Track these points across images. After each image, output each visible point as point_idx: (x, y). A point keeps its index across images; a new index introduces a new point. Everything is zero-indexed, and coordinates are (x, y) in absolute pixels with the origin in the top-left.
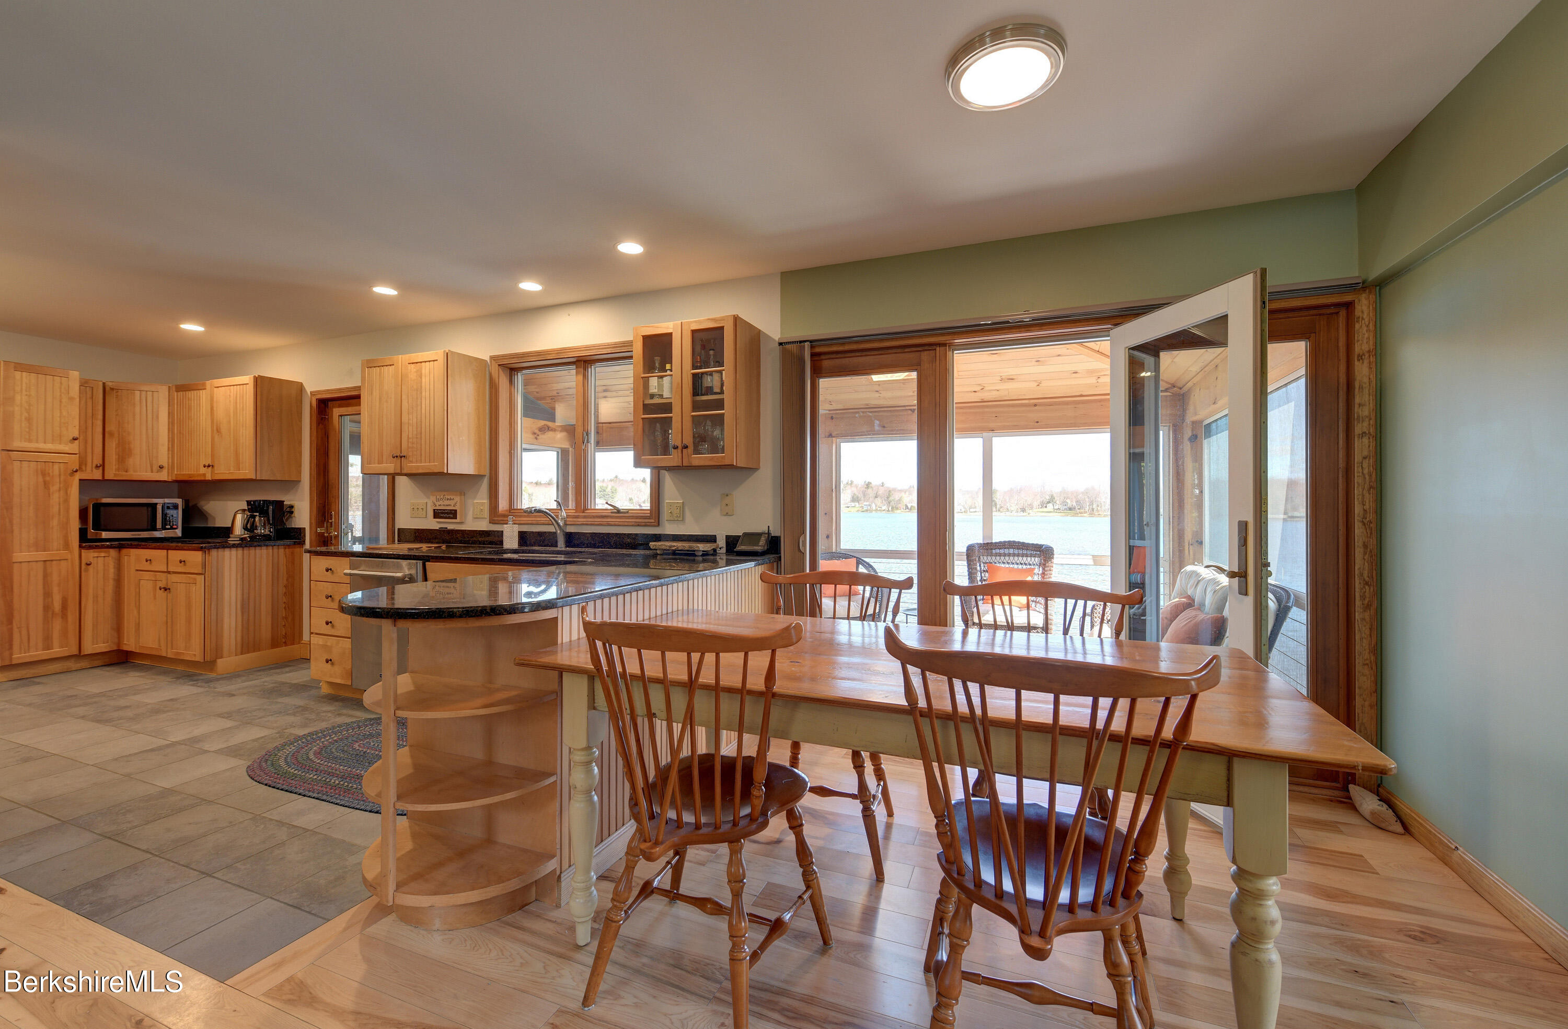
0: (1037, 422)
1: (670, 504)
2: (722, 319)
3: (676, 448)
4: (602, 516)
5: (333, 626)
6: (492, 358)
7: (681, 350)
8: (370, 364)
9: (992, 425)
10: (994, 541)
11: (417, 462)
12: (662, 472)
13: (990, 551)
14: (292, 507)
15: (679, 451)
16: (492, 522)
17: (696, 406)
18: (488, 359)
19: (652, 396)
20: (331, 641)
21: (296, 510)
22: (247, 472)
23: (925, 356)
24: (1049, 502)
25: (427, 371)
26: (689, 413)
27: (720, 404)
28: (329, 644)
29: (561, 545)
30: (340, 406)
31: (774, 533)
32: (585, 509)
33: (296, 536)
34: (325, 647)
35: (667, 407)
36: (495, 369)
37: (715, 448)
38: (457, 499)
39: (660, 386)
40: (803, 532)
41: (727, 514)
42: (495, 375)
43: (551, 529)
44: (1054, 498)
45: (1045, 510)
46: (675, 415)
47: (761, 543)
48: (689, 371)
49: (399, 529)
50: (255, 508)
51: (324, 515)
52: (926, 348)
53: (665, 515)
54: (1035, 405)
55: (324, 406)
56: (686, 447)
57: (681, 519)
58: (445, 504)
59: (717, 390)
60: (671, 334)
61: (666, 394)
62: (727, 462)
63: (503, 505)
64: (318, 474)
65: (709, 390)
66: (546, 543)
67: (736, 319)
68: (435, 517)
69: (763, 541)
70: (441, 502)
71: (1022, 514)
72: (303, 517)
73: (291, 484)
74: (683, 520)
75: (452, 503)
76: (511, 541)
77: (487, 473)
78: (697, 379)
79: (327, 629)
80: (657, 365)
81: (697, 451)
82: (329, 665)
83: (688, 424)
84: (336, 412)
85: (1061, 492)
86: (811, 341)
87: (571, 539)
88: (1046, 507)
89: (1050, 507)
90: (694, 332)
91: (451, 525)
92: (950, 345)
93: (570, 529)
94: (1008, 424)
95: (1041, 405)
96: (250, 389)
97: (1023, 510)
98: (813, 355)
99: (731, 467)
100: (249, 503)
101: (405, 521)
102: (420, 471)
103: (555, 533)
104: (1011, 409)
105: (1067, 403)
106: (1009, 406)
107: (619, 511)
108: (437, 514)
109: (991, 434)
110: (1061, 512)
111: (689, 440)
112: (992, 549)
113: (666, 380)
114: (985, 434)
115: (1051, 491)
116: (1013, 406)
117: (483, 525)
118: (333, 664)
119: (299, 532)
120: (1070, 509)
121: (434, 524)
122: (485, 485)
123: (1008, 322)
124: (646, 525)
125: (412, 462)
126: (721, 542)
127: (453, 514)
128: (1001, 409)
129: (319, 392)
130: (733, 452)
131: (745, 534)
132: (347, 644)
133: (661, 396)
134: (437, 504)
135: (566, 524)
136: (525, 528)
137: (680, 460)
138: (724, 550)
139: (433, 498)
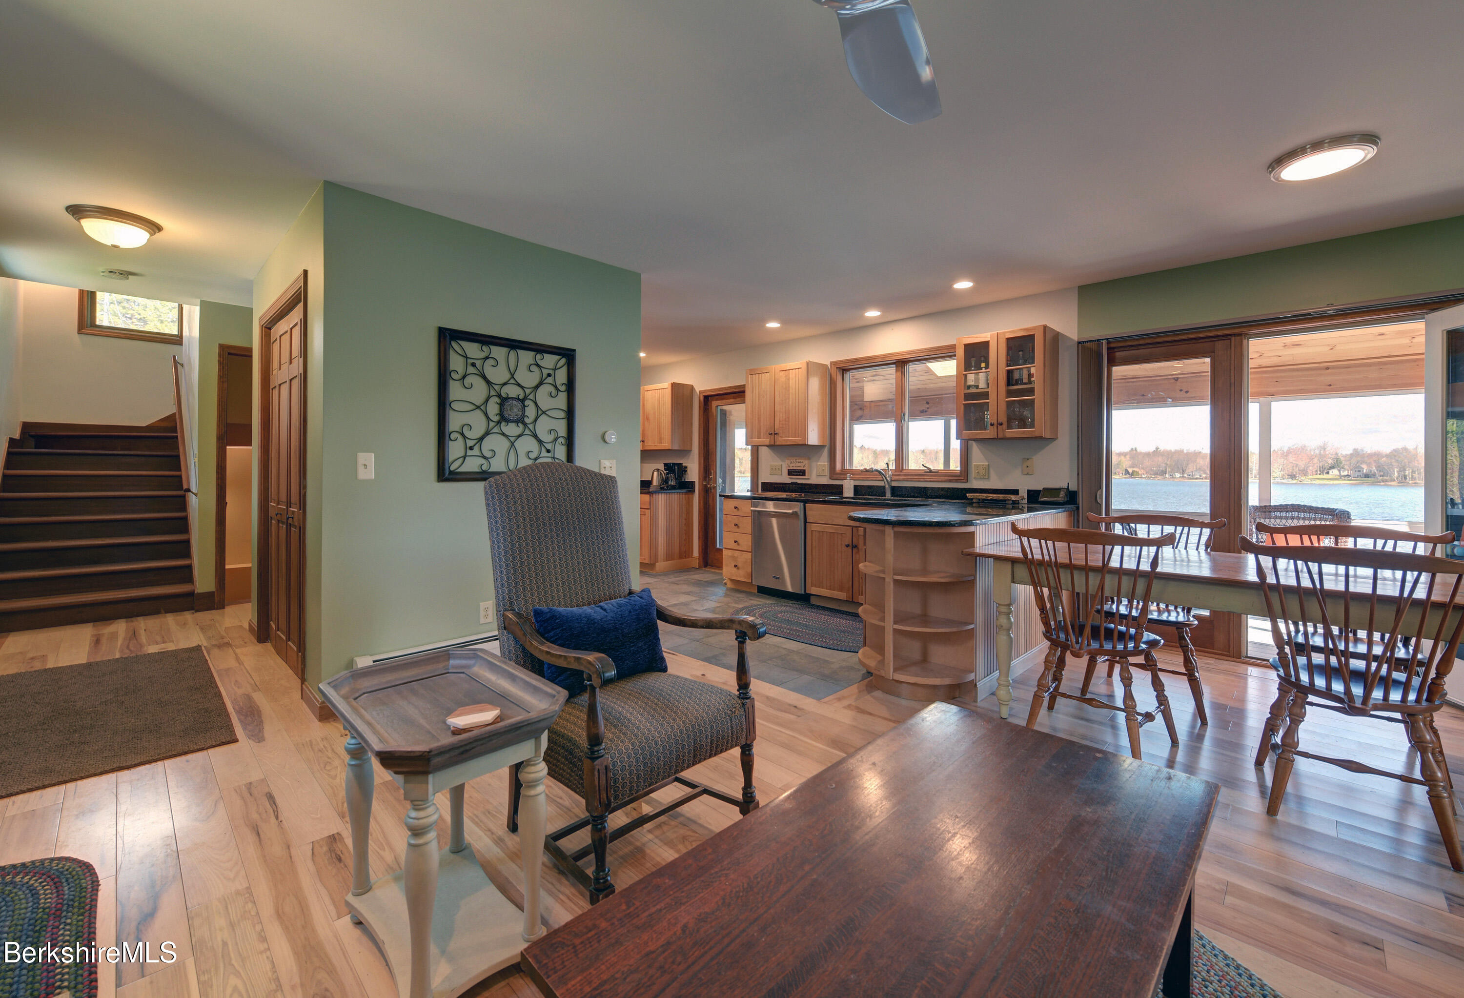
0: (1330, 385)
1: (977, 466)
2: (1034, 328)
3: (992, 425)
4: (917, 474)
5: (738, 544)
6: (832, 363)
7: (997, 354)
8: (752, 372)
9: (1271, 390)
10: (1272, 504)
11: (786, 437)
12: (970, 442)
13: (1267, 514)
14: (686, 467)
15: (995, 427)
16: (831, 478)
17: (1010, 394)
18: (828, 364)
19: (969, 387)
20: (737, 553)
21: (689, 470)
22: (666, 445)
23: (1219, 345)
24: (1332, 467)
25: (794, 375)
26: (1004, 399)
27: (1031, 391)
28: (736, 555)
29: (888, 495)
30: (717, 400)
31: (1073, 488)
32: (902, 469)
33: (688, 487)
34: (733, 558)
35: (986, 395)
36: (834, 371)
37: (1023, 423)
38: (806, 462)
39: (977, 380)
40: (1100, 488)
41: (1028, 474)
42: (834, 375)
43: (881, 484)
44: (1341, 463)
45: (1326, 476)
46: (992, 400)
47: (1061, 496)
48: (1003, 368)
49: (763, 483)
50: (669, 467)
51: (706, 473)
52: (1221, 338)
53: (973, 473)
54: (1327, 368)
55: (707, 399)
56: (1001, 424)
57: (986, 476)
58: (796, 465)
59: (1025, 381)
60: (988, 342)
61: (982, 385)
62: (1037, 435)
63: (838, 467)
64: (704, 445)
65: (1019, 381)
66: (874, 493)
67: (1045, 327)
68: (789, 475)
69: (1062, 494)
70: (793, 465)
71: (1290, 481)
72: (693, 474)
73: (685, 452)
74: (989, 478)
75: (802, 465)
76: (849, 492)
77: (827, 443)
78: (1009, 373)
79: (735, 546)
80: (973, 364)
81: (1009, 427)
82: (735, 569)
83: (1003, 407)
84: (714, 403)
85: (1351, 454)
86: (1107, 339)
87: (895, 490)
88: (1328, 473)
89: (1335, 472)
90: (1008, 339)
91: (800, 480)
92: (1246, 335)
93: (894, 484)
94: (1292, 388)
95: (1334, 368)
96: (669, 391)
97: (1293, 476)
98: (1109, 349)
99: (1041, 438)
100: (665, 465)
101: (766, 477)
102: (788, 443)
103: (884, 487)
104: (1300, 373)
105: (1370, 365)
106: (1293, 370)
107: (931, 471)
108: (791, 473)
109: (1270, 398)
110: (1351, 480)
111: (1003, 418)
112: (1270, 512)
113: (982, 376)
114: (1262, 399)
115: (1337, 454)
116: (1298, 370)
117: (825, 480)
118: (738, 569)
119: (692, 484)
120: (1367, 476)
121: (786, 479)
122: (826, 453)
123: (1309, 314)
124: (956, 482)
125: (781, 437)
126: (1023, 493)
127: (802, 473)
128: (1283, 374)
129: (705, 391)
130: (1040, 427)
131: (1045, 489)
132: (749, 556)
133: (977, 387)
134: (791, 465)
135: (891, 481)
136: (858, 483)
137: (996, 434)
138: (1026, 501)
139: (788, 462)
